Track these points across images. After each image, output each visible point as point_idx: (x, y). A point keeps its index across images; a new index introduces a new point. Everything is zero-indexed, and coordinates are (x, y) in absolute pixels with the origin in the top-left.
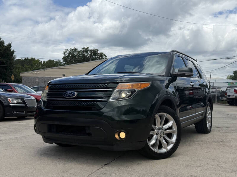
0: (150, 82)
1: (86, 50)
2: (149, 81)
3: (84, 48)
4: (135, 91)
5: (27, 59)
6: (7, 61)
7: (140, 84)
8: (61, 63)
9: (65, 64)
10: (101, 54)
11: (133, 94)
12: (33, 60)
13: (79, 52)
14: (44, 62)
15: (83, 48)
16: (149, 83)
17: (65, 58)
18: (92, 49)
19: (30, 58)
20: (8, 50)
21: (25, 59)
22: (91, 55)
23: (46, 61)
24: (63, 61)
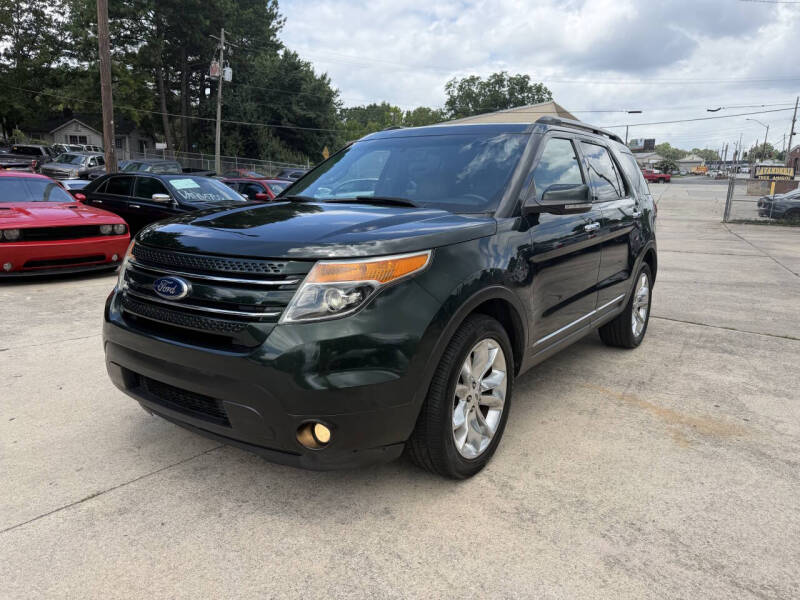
0: (429, 252)
1: (499, 80)
2: (425, 250)
3: (495, 75)
4: (370, 287)
5: (373, 108)
6: (319, 116)
7: (392, 261)
8: (442, 114)
9: (452, 116)
10: (539, 89)
11: (364, 298)
12: (386, 108)
13: (484, 86)
14: (408, 113)
15: (492, 74)
16: (427, 255)
17: (451, 103)
18: (514, 76)
21: (370, 107)
22: (512, 92)
23: (412, 109)
24: (449, 110)
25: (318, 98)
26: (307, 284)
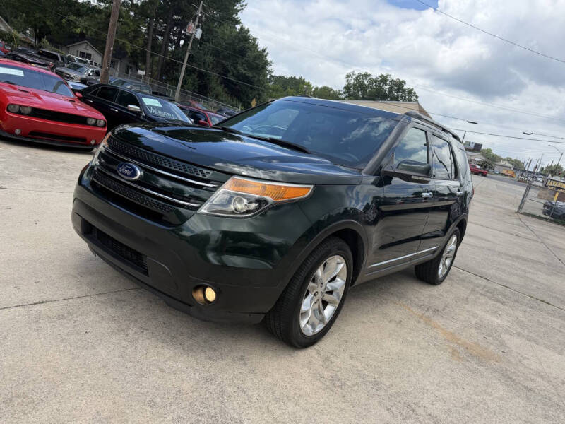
0: (312, 187)
1: (384, 79)
2: (309, 184)
3: (382, 76)
4: (266, 202)
5: (293, 79)
6: (254, 77)
7: (285, 187)
8: (340, 94)
9: (346, 97)
10: (410, 92)
11: (260, 208)
12: (302, 81)
13: (373, 81)
14: (317, 88)
15: (380, 75)
16: (309, 188)
17: (347, 88)
18: (395, 79)
19: (297, 78)
20: (259, 58)
21: (291, 78)
22: (391, 90)
24: (345, 93)
25: (257, 64)
26: (223, 190)
